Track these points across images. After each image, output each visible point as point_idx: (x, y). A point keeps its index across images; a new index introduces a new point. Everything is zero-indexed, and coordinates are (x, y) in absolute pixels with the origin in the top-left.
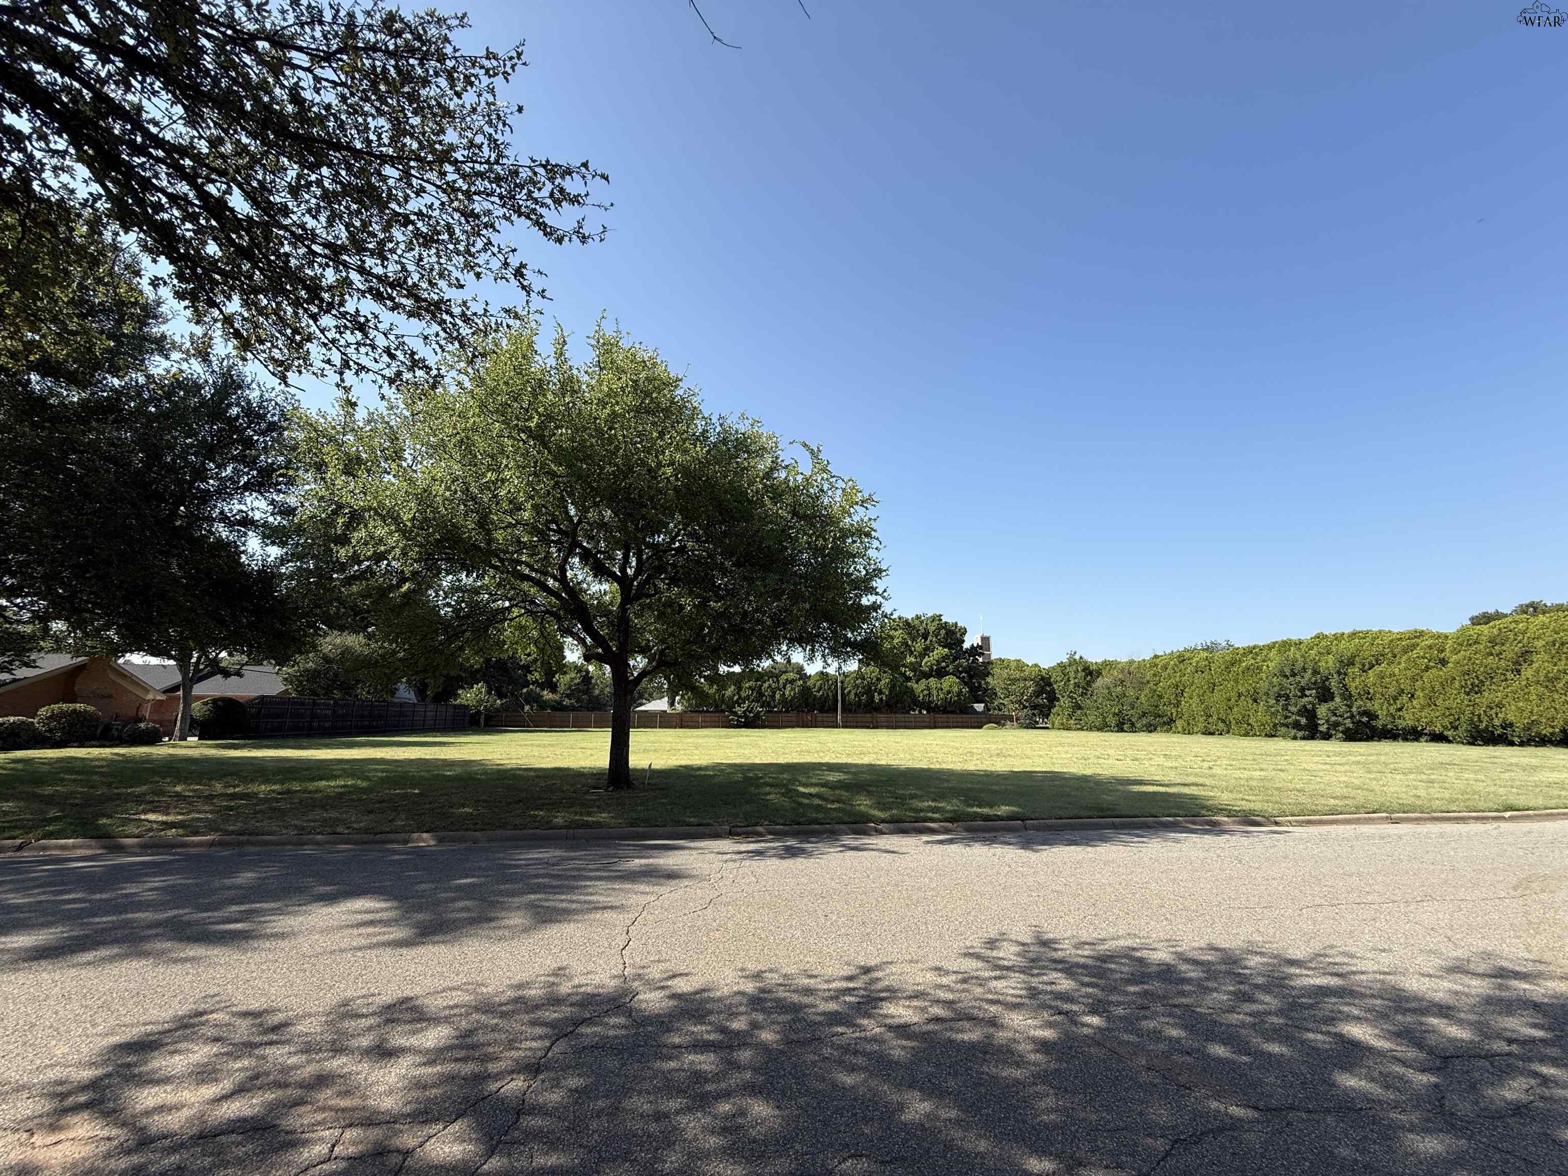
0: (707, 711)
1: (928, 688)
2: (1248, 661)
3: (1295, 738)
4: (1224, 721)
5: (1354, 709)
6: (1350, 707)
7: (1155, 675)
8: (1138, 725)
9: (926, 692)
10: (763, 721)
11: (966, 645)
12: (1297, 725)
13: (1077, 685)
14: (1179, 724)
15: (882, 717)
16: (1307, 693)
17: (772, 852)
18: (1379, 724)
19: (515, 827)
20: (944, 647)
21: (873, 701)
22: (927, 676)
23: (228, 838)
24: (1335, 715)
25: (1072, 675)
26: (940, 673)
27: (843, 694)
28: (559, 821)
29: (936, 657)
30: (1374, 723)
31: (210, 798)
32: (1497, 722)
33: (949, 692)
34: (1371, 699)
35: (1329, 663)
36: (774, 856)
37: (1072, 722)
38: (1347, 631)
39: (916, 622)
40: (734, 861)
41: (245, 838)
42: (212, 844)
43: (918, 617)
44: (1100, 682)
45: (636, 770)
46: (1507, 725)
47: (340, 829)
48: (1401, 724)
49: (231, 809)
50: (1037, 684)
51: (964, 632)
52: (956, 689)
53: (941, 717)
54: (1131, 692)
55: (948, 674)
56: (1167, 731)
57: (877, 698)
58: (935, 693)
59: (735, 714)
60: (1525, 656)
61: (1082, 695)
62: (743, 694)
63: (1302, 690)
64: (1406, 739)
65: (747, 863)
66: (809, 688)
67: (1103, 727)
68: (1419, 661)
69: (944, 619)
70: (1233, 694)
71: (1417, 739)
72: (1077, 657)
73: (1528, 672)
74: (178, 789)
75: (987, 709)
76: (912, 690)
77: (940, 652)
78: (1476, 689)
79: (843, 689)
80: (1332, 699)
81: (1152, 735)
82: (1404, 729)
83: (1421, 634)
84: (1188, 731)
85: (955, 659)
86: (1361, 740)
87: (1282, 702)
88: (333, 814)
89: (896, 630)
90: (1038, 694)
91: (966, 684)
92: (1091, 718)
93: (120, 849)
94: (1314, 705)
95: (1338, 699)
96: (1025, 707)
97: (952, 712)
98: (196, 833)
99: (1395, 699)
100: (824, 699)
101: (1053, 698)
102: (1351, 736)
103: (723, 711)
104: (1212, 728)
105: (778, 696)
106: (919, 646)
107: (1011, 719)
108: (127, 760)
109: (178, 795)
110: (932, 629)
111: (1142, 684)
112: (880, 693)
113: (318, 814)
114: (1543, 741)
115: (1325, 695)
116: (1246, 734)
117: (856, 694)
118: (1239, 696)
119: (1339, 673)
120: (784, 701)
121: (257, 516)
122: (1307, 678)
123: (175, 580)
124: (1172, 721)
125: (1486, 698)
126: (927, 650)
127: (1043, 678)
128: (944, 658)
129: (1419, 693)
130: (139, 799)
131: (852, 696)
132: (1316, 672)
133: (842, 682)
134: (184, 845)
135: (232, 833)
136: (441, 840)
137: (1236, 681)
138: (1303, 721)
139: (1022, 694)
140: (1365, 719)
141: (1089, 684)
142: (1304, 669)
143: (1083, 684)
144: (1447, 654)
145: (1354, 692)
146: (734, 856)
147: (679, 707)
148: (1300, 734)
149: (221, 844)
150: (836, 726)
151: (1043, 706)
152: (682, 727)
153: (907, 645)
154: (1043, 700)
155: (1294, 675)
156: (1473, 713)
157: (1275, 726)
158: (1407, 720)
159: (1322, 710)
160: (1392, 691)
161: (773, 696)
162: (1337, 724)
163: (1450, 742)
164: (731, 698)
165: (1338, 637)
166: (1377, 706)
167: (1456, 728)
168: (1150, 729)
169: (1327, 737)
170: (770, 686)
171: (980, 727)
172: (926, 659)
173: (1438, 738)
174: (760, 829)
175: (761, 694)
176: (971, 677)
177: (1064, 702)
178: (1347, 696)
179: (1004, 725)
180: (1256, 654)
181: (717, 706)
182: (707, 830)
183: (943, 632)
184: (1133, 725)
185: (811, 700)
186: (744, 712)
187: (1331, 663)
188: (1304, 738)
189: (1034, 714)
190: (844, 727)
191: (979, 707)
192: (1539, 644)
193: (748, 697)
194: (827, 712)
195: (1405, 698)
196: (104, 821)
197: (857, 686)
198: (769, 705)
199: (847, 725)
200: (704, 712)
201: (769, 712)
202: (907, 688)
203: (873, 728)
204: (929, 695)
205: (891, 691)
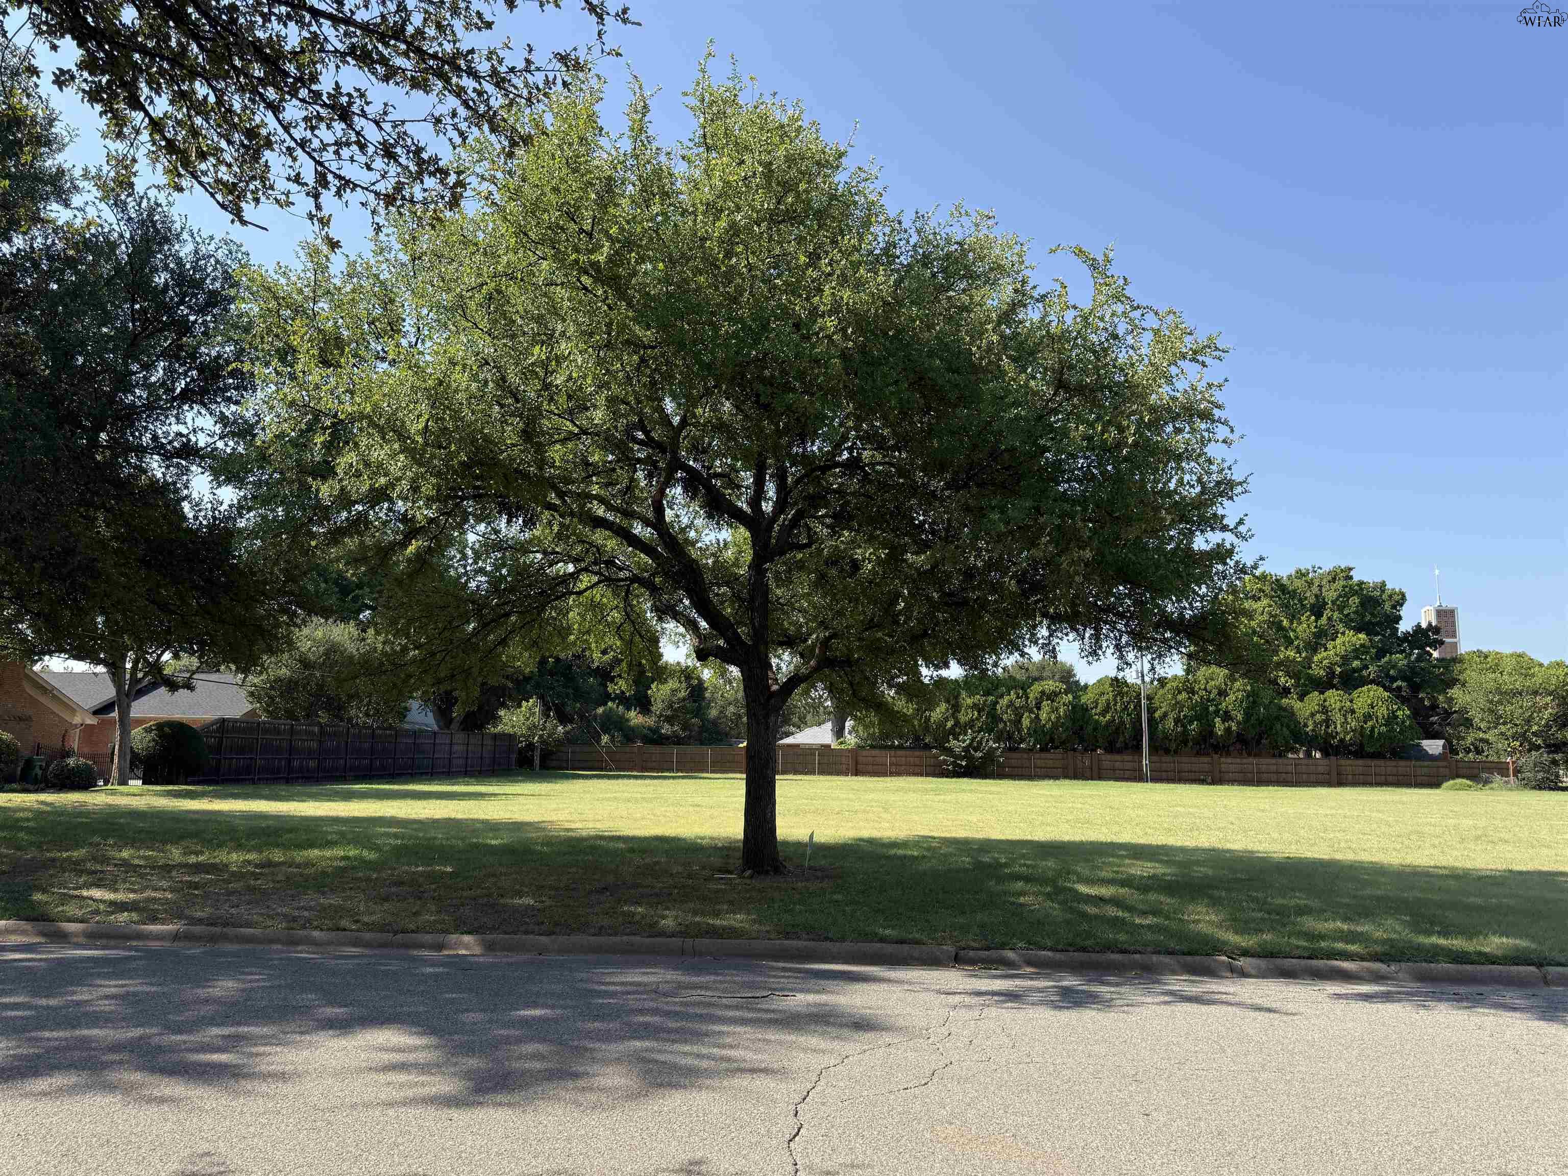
0: (900, 747)
1: (1325, 710)
9: (1318, 717)
10: (1000, 765)
11: (1405, 626)
15: (1228, 763)
17: (1036, 997)
19: (600, 931)
20: (1358, 630)
21: (1211, 733)
22: (1323, 685)
23: (197, 929)
26: (1350, 681)
27: (1151, 720)
28: (668, 922)
29: (1341, 650)
31: (167, 869)
33: (1367, 717)
36: (1041, 1003)
39: (1298, 583)
40: (969, 1007)
41: (218, 930)
42: (176, 937)
43: (1301, 574)
45: (786, 843)
47: (344, 923)
49: (196, 886)
51: (1400, 600)
52: (1382, 711)
53: (1349, 765)
55: (1365, 681)
57: (1219, 727)
58: (1338, 718)
59: (949, 751)
62: (963, 718)
65: (993, 1012)
66: (1085, 709)
69: (1357, 576)
74: (125, 854)
75: (1451, 749)
76: (1291, 713)
77: (1349, 639)
79: (1151, 711)
85: (1381, 653)
88: (334, 900)
89: (1256, 599)
91: (1404, 700)
93: (61, 937)
96: (1535, 747)
97: (1376, 756)
98: (154, 920)
100: (1116, 729)
103: (927, 747)
105: (1026, 722)
106: (1305, 627)
107: (1502, 770)
108: (59, 812)
109: (125, 863)
110: (1330, 595)
112: (1227, 717)
113: (311, 898)
117: (1177, 721)
120: (1037, 729)
121: (202, 440)
123: (103, 544)
126: (1322, 637)
128: (1358, 652)
130: (77, 867)
131: (1170, 723)
133: (1149, 698)
134: (140, 936)
135: (200, 921)
136: (490, 947)
139: (1528, 721)
146: (967, 999)
147: (851, 740)
149: (187, 937)
150: (1137, 776)
152: (857, 773)
153: (1280, 628)
161: (1018, 722)
164: (941, 724)
170: (1011, 704)
171: (1437, 785)
172: (1321, 653)
174: (1010, 955)
175: (994, 717)
176: (1415, 688)
179: (1486, 782)
181: (917, 739)
182: (916, 951)
183: (1355, 601)
185: (1090, 728)
186: (966, 749)
189: (1554, 762)
190: (1155, 780)
191: (1434, 746)
193: (971, 724)
194: (1119, 751)
196: (38, 897)
197: (1179, 705)
198: (1010, 737)
199: (1160, 776)
200: (892, 747)
201: (1011, 749)
202: (1280, 708)
203: (1213, 783)
204: (1327, 722)
205: (1248, 715)
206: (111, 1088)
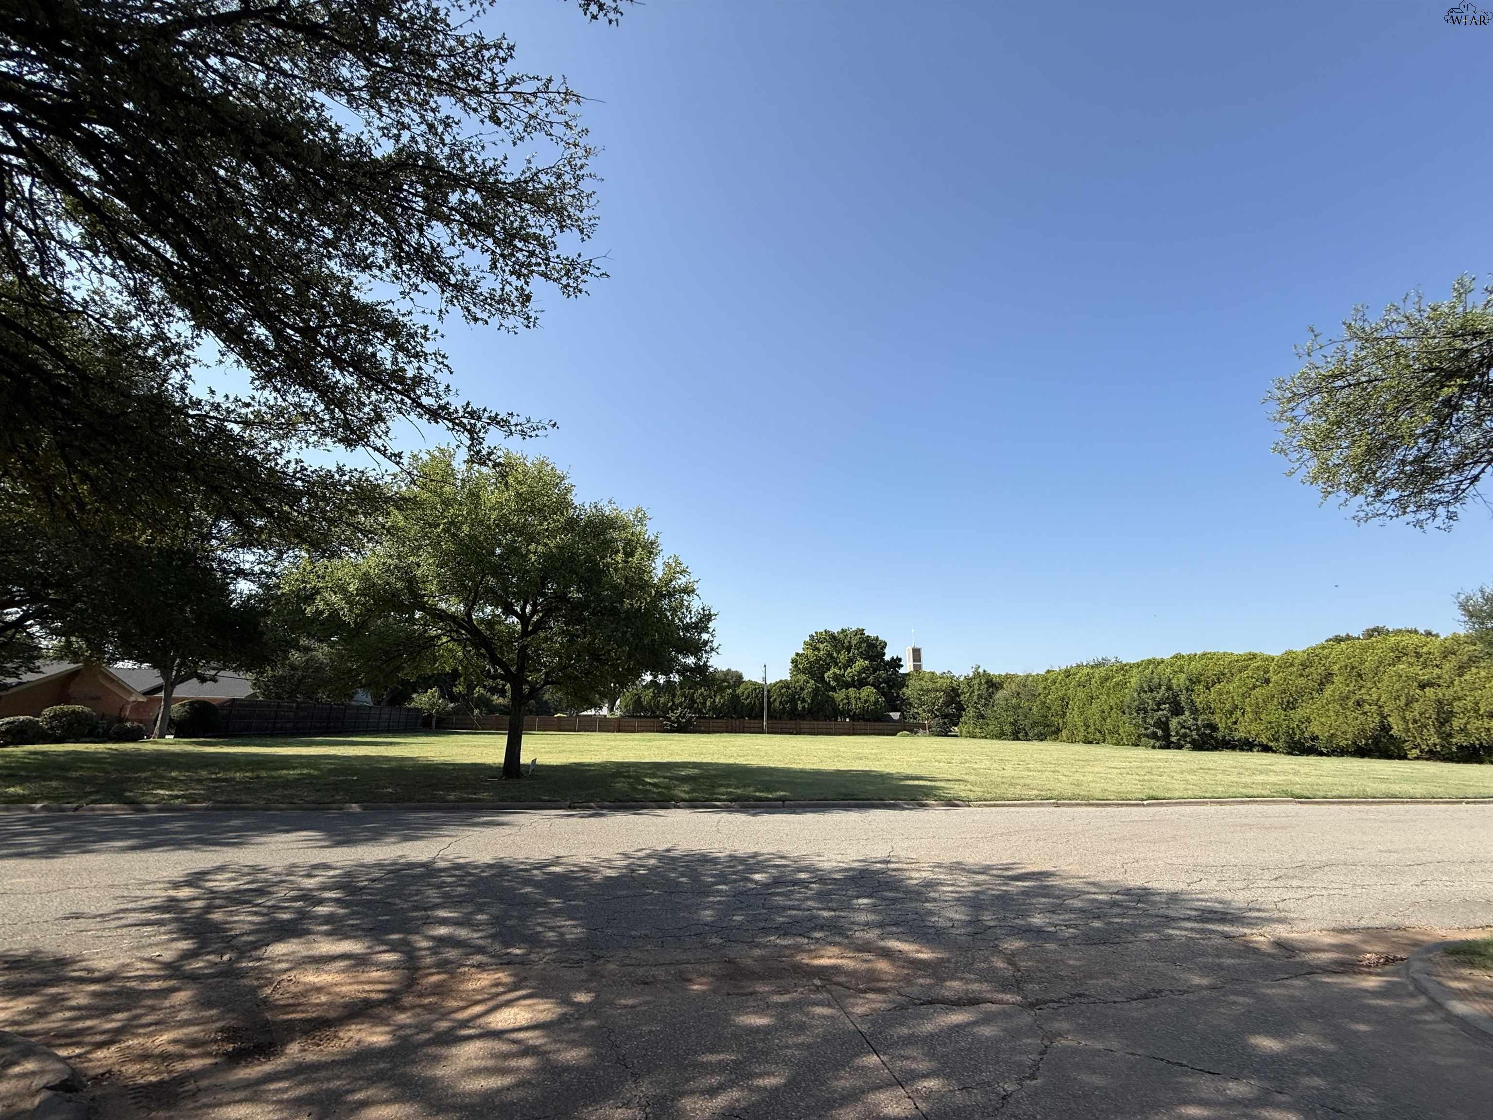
0: (644, 717)
1: (848, 698)
2: (1119, 678)
3: (1154, 747)
4: (1100, 732)
5: (1199, 723)
6: (1195, 719)
7: (1045, 688)
8: (1031, 734)
9: (845, 701)
10: (694, 726)
11: (887, 658)
12: (1154, 736)
13: (980, 697)
14: (1064, 733)
15: (805, 724)
16: (1163, 707)
18: (1219, 735)
20: (865, 659)
21: (796, 709)
22: (847, 686)
23: (218, 805)
24: (1183, 727)
25: (976, 687)
26: (860, 684)
27: (769, 702)
28: (452, 797)
29: (857, 669)
30: (1215, 735)
31: (199, 781)
32: (1306, 735)
33: (866, 701)
34: (1213, 713)
35: (1180, 681)
37: (977, 730)
38: (1199, 653)
39: (841, 636)
41: (229, 805)
42: (207, 809)
43: (843, 631)
44: (1000, 694)
46: (1315, 738)
47: (295, 801)
48: (1237, 735)
49: (217, 788)
50: (947, 694)
51: (885, 645)
52: (873, 699)
53: (860, 725)
54: (1025, 704)
55: (867, 684)
56: (1054, 740)
57: (800, 706)
58: (853, 702)
59: (668, 719)
60: (1328, 677)
61: (985, 705)
62: (677, 701)
63: (1159, 704)
64: (1242, 750)
66: (738, 697)
67: (1001, 735)
68: (1247, 681)
69: (867, 633)
70: (1106, 708)
71: (1251, 750)
72: (981, 670)
73: (1328, 691)
74: (173, 774)
75: (903, 716)
76: (833, 698)
77: (861, 663)
78: (1291, 706)
79: (769, 697)
80: (1183, 713)
81: (1044, 743)
82: (1239, 740)
83: (1254, 656)
84: (1072, 740)
85: (874, 671)
86: (1208, 750)
87: (1142, 715)
88: (293, 792)
89: (822, 643)
90: (947, 704)
91: (884, 694)
92: (991, 727)
93: (146, 810)
94: (1167, 718)
95: (1187, 713)
96: (937, 716)
97: (869, 720)
98: (196, 802)
99: (1231, 713)
100: (752, 707)
101: (961, 708)
102: (1198, 746)
103: (658, 717)
104: (1091, 737)
105: (708, 704)
106: (843, 657)
107: (923, 727)
108: (125, 754)
109: (174, 778)
110: (854, 642)
111: (1034, 696)
112: (803, 701)
113: (279, 792)
114: (1342, 752)
115: (1177, 710)
116: (1118, 744)
117: (781, 703)
118: (1112, 709)
119: (1187, 689)
120: (714, 708)
121: (247, 566)
122: (1161, 693)
123: (187, 620)
124: (1058, 731)
125: (1299, 714)
126: (850, 662)
127: (953, 690)
128: (864, 669)
129: (1248, 709)
130: (147, 781)
131: (777, 704)
132: (1169, 688)
133: (769, 691)
134: (188, 809)
135: (220, 802)
136: (365, 809)
137: (1108, 695)
138: (1160, 733)
139: (934, 704)
140: (1208, 732)
141: (990, 696)
142: (1160, 685)
143: (985, 695)
144: (1271, 674)
145: (1200, 706)
147: (618, 713)
148: (1157, 744)
149: (213, 809)
150: (761, 731)
151: (953, 715)
152: (619, 731)
153: (832, 657)
154: (952, 710)
155: (1151, 691)
156: (1288, 727)
157: (1139, 736)
158: (1240, 734)
159: (1174, 723)
160: (1228, 706)
161: (704, 703)
162: (1185, 736)
163: (1274, 752)
164: (665, 704)
165: (1191, 658)
166: (1217, 720)
167: (1277, 740)
168: (1041, 737)
169: (1180, 747)
170: (702, 693)
171: (894, 734)
172: (849, 670)
173: (1266, 749)
174: (592, 804)
175: (693, 701)
176: (890, 687)
177: (971, 712)
178: (1194, 711)
179: (916, 733)
180: (1126, 671)
181: (653, 712)
182: (553, 805)
183: (864, 645)
184: (1026, 734)
185: (739, 707)
186: (677, 718)
187: (1182, 680)
188: (1161, 747)
189: (945, 723)
190: (769, 733)
191: (896, 715)
192: (1336, 668)
193: (681, 704)
194: (754, 718)
195: (1239, 713)
196: (128, 794)
197: (782, 695)
198: (700, 711)
199: (772, 731)
200: (640, 717)
201: (699, 717)
202: (828, 696)
203: (797, 734)
204: (849, 703)
205: (812, 700)
206: (186, 849)
